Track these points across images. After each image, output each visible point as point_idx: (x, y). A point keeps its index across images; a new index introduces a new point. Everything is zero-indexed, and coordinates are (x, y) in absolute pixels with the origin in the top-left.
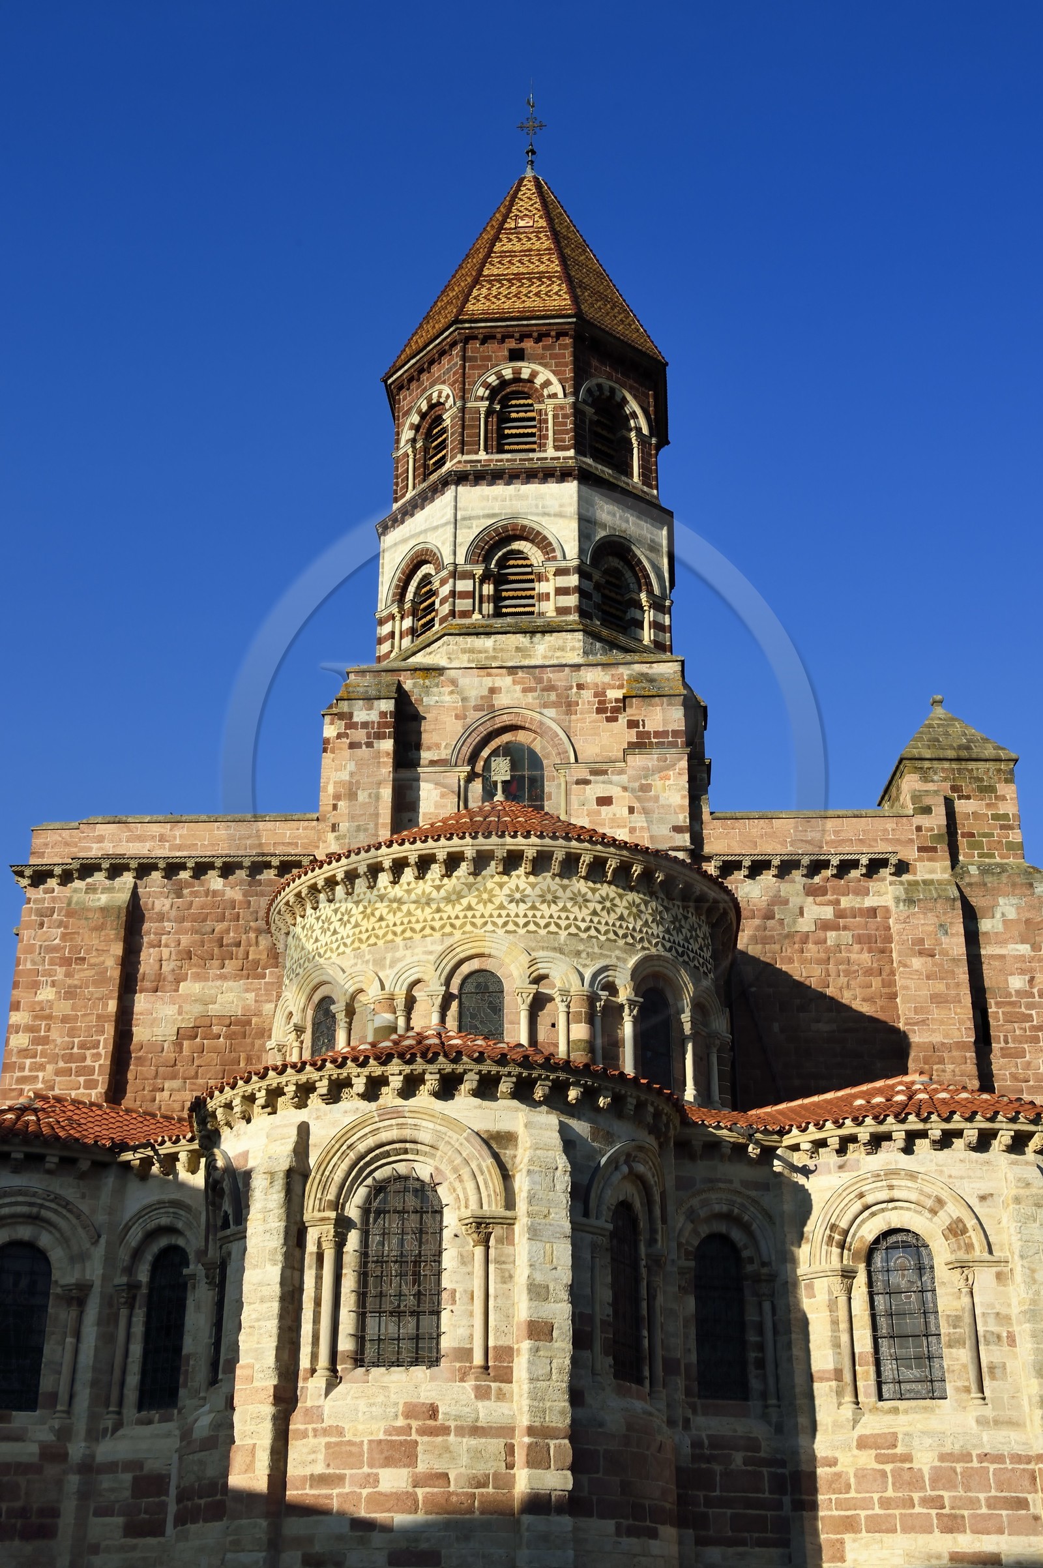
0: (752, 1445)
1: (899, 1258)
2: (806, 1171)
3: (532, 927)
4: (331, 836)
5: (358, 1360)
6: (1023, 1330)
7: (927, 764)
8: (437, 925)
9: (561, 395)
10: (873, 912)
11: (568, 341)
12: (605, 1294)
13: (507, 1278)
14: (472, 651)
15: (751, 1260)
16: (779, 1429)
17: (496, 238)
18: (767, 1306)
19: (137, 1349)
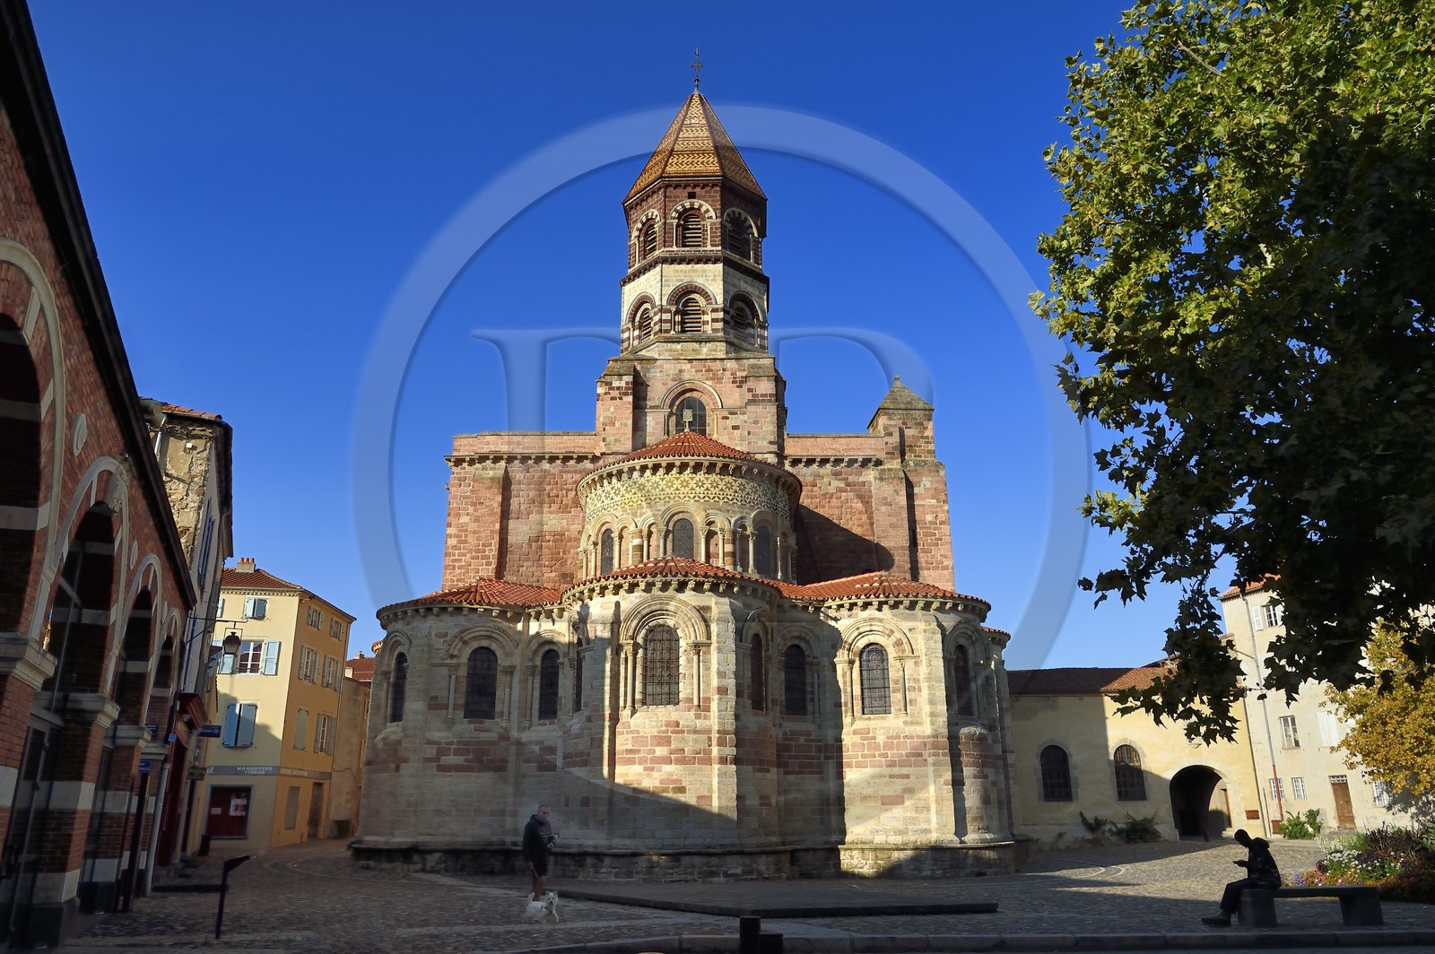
0: (809, 733)
1: (874, 656)
2: (836, 619)
3: (707, 499)
4: (602, 444)
5: (644, 703)
6: (924, 686)
7: (891, 411)
8: (662, 497)
9: (714, 217)
10: (864, 484)
11: (718, 189)
12: (749, 674)
13: (708, 669)
14: (670, 350)
15: (809, 656)
16: (820, 727)
17: (680, 130)
18: (816, 675)
19: (537, 694)
